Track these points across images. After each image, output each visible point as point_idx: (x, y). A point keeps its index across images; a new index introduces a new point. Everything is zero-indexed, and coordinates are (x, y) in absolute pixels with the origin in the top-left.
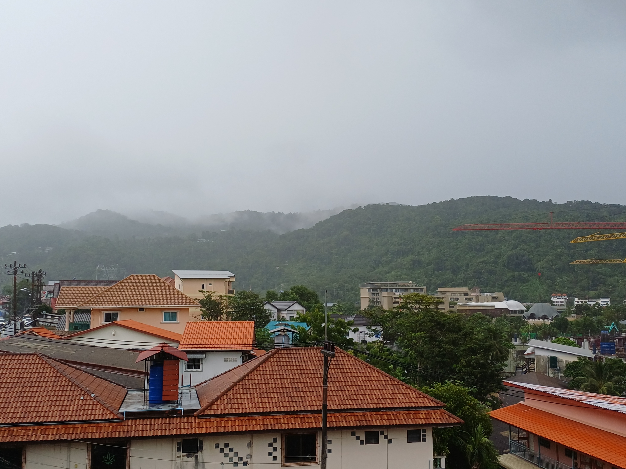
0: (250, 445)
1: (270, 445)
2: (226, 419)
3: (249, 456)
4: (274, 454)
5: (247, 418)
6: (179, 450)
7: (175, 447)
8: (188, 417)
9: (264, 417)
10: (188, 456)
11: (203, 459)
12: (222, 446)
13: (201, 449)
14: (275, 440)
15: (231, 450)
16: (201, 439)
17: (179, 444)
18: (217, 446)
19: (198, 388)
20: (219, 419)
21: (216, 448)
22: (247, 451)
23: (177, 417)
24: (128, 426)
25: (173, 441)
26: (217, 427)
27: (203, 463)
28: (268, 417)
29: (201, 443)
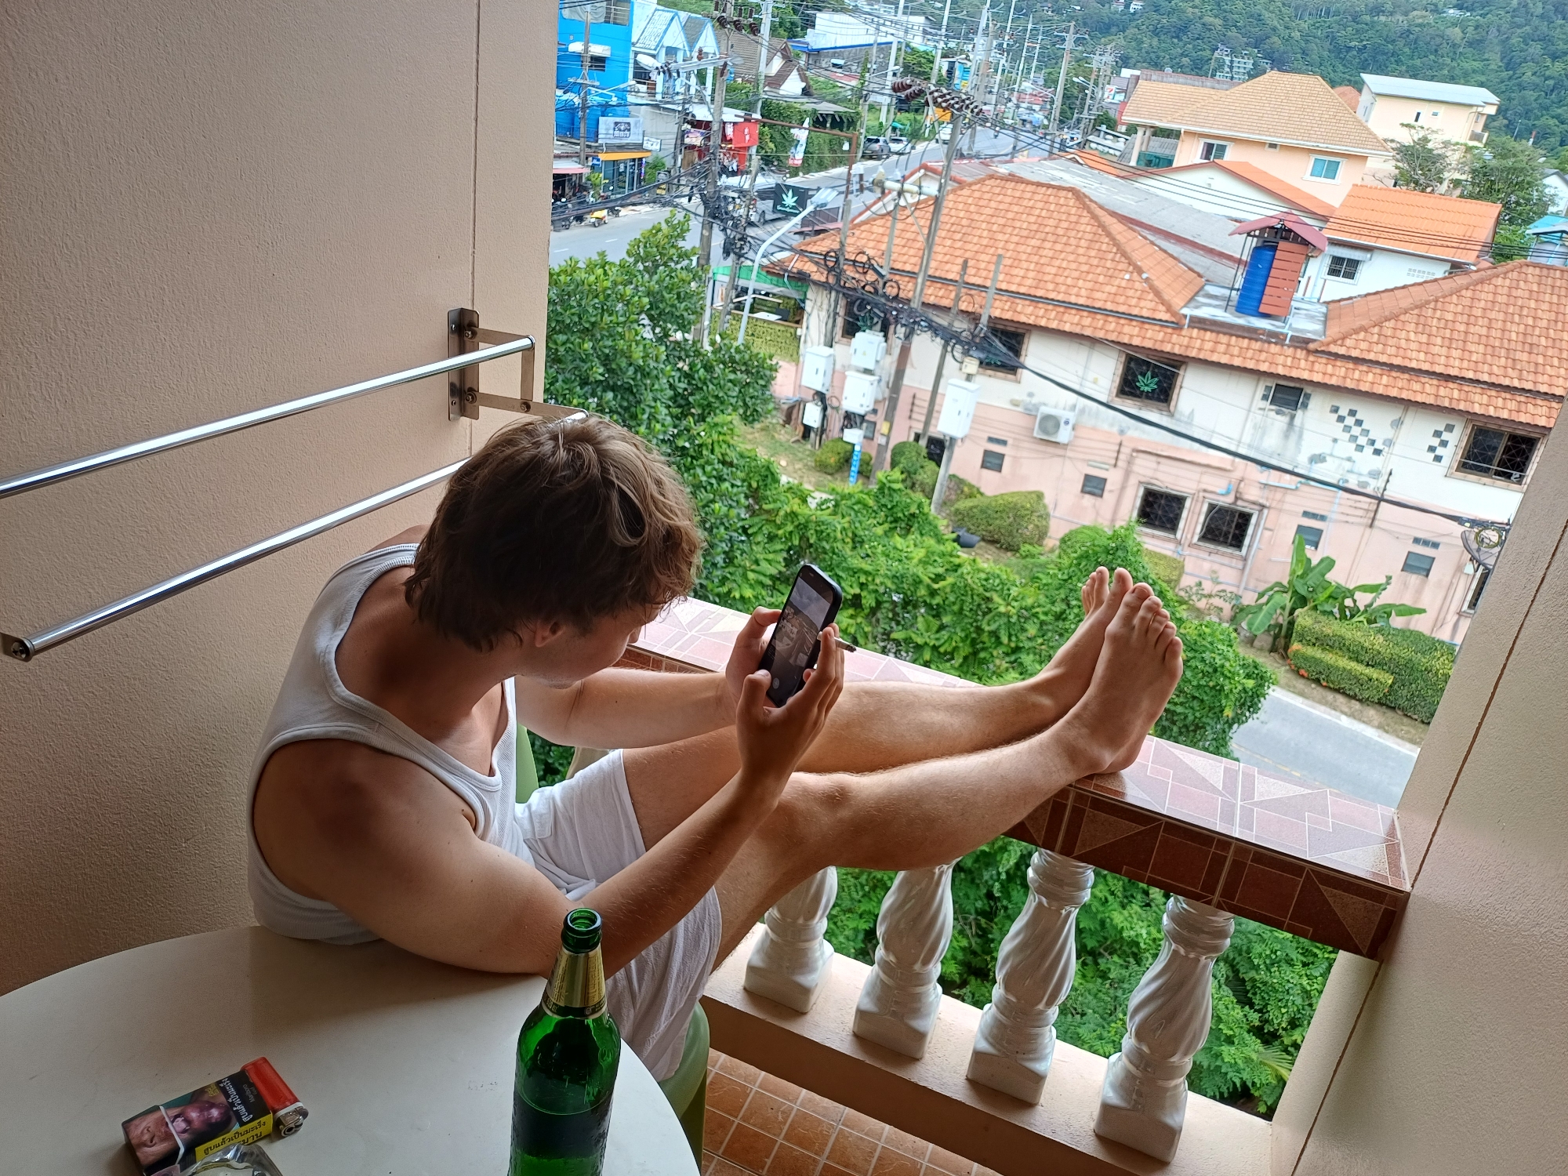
0: (1398, 424)
1: (1437, 434)
2: (1364, 368)
3: (1389, 443)
4: (1440, 451)
5: (1406, 376)
6: (1265, 398)
7: (1261, 392)
8: (1296, 348)
9: (1443, 383)
10: (1278, 413)
11: (1302, 423)
12: (1343, 412)
13: (1305, 406)
14: (1450, 428)
15: (1359, 423)
16: (1308, 390)
17: (1268, 388)
18: (1335, 410)
19: (1331, 306)
20: (1351, 366)
21: (1331, 411)
22: (1389, 433)
23: (1276, 343)
24: (1191, 338)
25: (1259, 380)
26: (1345, 378)
27: (1302, 429)
28: (1451, 385)
29: (1307, 397)
